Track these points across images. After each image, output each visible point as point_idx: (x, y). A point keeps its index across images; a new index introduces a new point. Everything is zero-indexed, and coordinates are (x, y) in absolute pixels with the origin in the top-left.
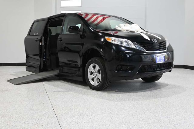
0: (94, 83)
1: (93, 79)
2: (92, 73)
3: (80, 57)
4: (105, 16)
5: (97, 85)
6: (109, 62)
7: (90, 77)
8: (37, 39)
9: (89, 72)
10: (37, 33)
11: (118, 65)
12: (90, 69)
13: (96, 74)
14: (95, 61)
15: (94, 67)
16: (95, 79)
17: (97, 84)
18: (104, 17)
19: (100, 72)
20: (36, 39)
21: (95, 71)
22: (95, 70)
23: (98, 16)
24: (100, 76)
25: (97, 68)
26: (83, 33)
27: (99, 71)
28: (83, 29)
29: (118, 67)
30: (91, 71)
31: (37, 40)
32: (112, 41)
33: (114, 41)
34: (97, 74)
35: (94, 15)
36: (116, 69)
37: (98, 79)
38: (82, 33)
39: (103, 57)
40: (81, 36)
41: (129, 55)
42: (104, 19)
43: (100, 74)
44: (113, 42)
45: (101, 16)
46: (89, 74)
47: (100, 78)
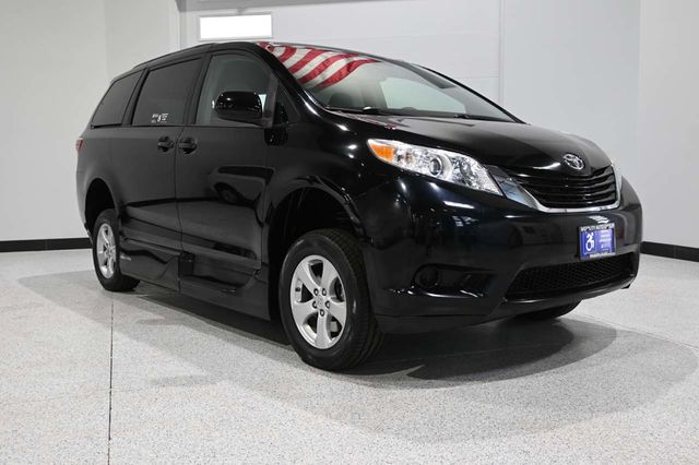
0: (315, 335)
1: (312, 321)
2: (307, 296)
3: (261, 224)
4: (355, 59)
5: (327, 347)
6: (380, 248)
7: (300, 310)
8: (167, 138)
9: (297, 290)
10: (165, 115)
11: (424, 266)
12: (299, 279)
13: (325, 299)
14: (322, 244)
15: (317, 270)
16: (322, 321)
17: (328, 342)
18: (353, 61)
19: (340, 292)
20: (161, 140)
21: (319, 288)
22: (319, 283)
23: (329, 55)
24: (340, 310)
25: (330, 273)
26: (275, 123)
27: (336, 288)
28: (277, 105)
29: (419, 274)
30: (304, 286)
31: (164, 144)
32: (399, 158)
33: (408, 157)
34: (329, 299)
35: (314, 51)
36: (413, 283)
37: (334, 319)
38: (270, 124)
39: (357, 230)
40: (268, 132)
41: (464, 222)
42: (350, 68)
43: (339, 299)
44: (403, 165)
45: (341, 57)
46: (295, 298)
47: (342, 318)
